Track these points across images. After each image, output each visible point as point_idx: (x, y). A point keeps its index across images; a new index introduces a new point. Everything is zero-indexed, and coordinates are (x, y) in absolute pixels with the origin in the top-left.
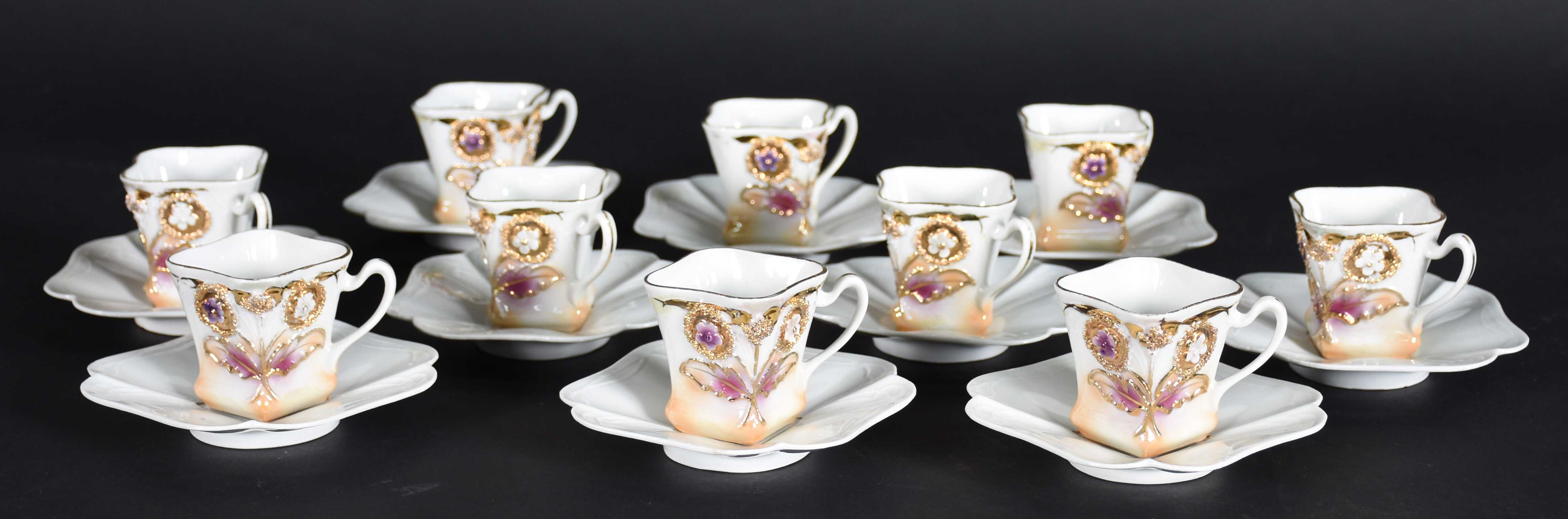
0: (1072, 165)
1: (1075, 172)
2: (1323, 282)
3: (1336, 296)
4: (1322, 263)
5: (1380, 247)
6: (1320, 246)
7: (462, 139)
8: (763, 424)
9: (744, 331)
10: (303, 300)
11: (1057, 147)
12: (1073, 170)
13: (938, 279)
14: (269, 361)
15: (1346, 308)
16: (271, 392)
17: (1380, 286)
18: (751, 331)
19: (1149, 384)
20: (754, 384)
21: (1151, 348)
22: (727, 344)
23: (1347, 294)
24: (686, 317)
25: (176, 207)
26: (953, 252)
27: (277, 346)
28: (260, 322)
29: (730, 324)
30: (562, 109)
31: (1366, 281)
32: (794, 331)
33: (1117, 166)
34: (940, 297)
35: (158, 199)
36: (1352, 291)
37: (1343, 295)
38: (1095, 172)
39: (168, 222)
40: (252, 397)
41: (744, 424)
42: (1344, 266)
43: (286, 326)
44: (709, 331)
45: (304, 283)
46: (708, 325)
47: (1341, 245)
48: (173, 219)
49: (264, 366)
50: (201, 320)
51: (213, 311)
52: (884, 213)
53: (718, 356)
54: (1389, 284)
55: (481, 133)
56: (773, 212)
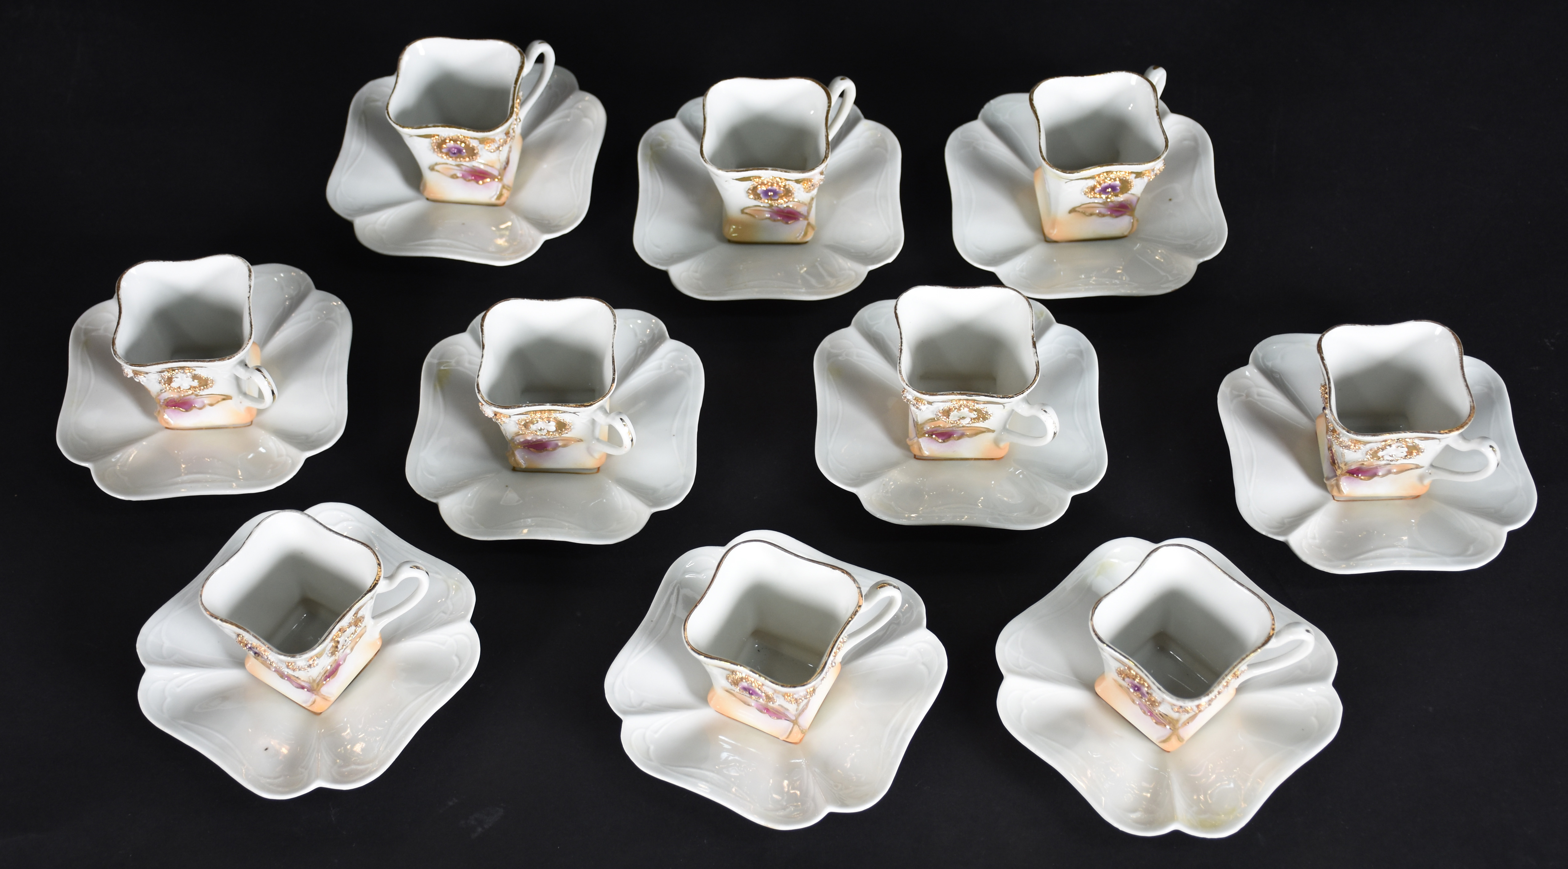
4: (1345, 451)
6: (1345, 444)
11: (1072, 180)
13: (957, 429)
15: (1361, 471)
17: (1398, 462)
25: (176, 377)
26: (974, 419)
33: (1132, 186)
34: (958, 438)
35: (156, 374)
36: (1368, 465)
38: (1109, 192)
39: (169, 386)
42: (1367, 455)
44: (751, 689)
47: (1366, 446)
48: (174, 385)
55: (463, 145)
56: (775, 221)
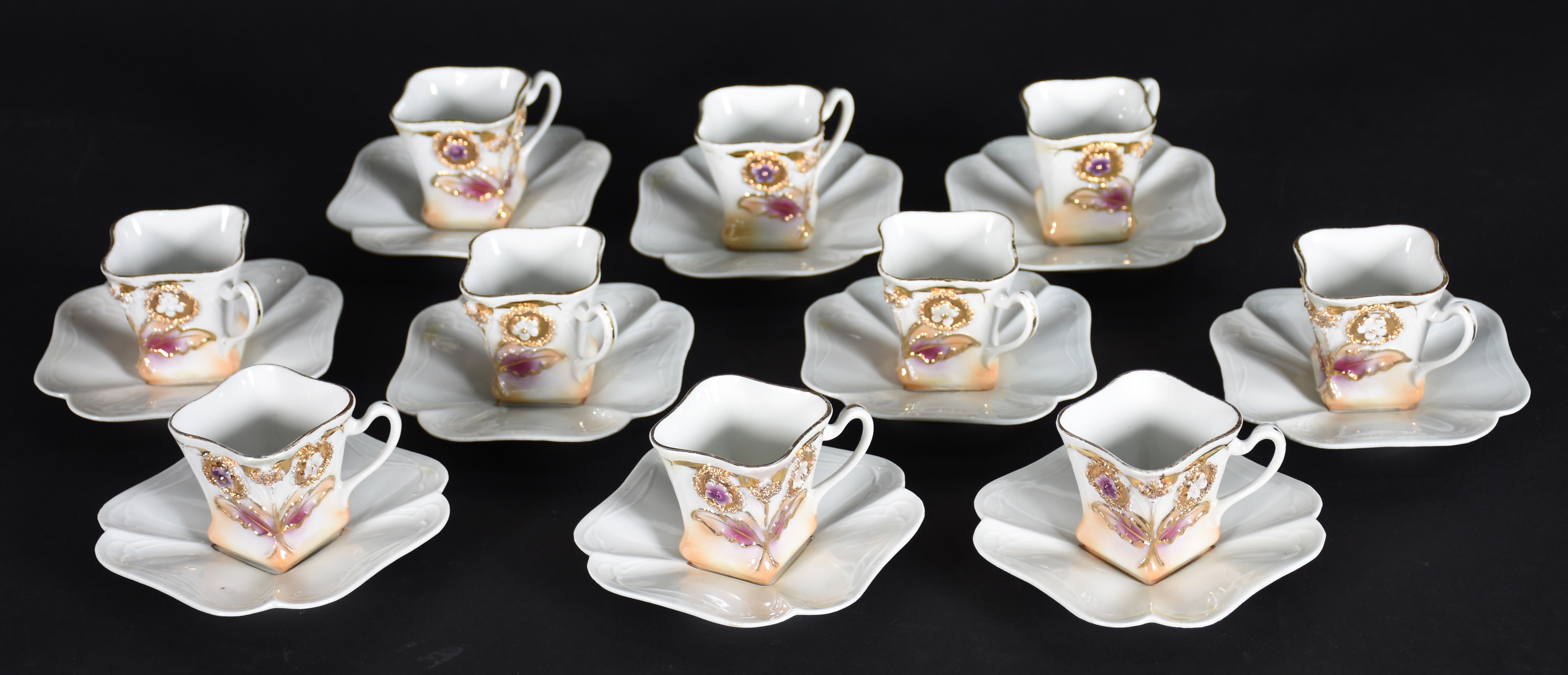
0: (1076, 165)
1: (1079, 171)
2: (1328, 345)
3: (1339, 357)
4: (1326, 330)
5: (1382, 315)
6: (1322, 316)
7: (446, 149)
8: (776, 567)
9: (753, 493)
10: (311, 460)
11: (1060, 150)
12: (1077, 170)
13: (942, 342)
14: (282, 520)
15: (1349, 366)
16: (288, 548)
17: (1382, 348)
18: (759, 494)
19: (1152, 524)
20: (764, 533)
21: (1152, 497)
22: (737, 501)
23: (1349, 355)
24: (694, 476)
25: (163, 297)
26: (956, 320)
27: (290, 506)
28: (271, 492)
29: (739, 487)
30: (546, 91)
31: (1369, 343)
32: (801, 478)
33: (1122, 163)
34: (945, 358)
35: (143, 292)
36: (1353, 354)
37: (1347, 356)
38: (1099, 170)
39: (155, 311)
40: (268, 553)
41: (758, 570)
42: (1347, 333)
43: (297, 487)
44: (718, 491)
45: (310, 446)
46: (717, 485)
47: (1343, 315)
48: (160, 309)
49: (278, 526)
50: (210, 482)
51: (222, 478)
52: (886, 286)
53: (729, 510)
54: (1392, 345)
55: (466, 143)
56: (771, 217)
